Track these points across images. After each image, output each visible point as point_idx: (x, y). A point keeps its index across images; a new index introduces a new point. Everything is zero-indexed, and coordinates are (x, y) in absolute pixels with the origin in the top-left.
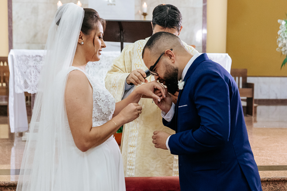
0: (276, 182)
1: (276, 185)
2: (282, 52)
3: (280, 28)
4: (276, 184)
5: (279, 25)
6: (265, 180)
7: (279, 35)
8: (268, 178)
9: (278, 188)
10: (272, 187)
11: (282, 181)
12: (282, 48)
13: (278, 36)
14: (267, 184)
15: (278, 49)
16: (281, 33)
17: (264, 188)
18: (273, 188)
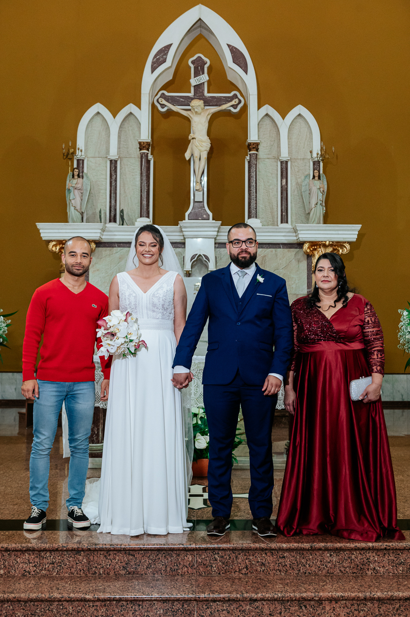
0: (398, 551)
1: (399, 556)
2: (405, 350)
3: (402, 319)
4: (399, 554)
5: (400, 315)
6: (382, 547)
7: (401, 329)
8: (386, 545)
9: (402, 560)
10: (393, 558)
11: (407, 550)
12: (405, 344)
13: (399, 329)
14: (385, 554)
15: (400, 346)
16: (402, 326)
17: (381, 560)
18: (394, 560)
